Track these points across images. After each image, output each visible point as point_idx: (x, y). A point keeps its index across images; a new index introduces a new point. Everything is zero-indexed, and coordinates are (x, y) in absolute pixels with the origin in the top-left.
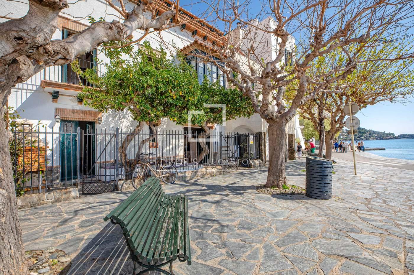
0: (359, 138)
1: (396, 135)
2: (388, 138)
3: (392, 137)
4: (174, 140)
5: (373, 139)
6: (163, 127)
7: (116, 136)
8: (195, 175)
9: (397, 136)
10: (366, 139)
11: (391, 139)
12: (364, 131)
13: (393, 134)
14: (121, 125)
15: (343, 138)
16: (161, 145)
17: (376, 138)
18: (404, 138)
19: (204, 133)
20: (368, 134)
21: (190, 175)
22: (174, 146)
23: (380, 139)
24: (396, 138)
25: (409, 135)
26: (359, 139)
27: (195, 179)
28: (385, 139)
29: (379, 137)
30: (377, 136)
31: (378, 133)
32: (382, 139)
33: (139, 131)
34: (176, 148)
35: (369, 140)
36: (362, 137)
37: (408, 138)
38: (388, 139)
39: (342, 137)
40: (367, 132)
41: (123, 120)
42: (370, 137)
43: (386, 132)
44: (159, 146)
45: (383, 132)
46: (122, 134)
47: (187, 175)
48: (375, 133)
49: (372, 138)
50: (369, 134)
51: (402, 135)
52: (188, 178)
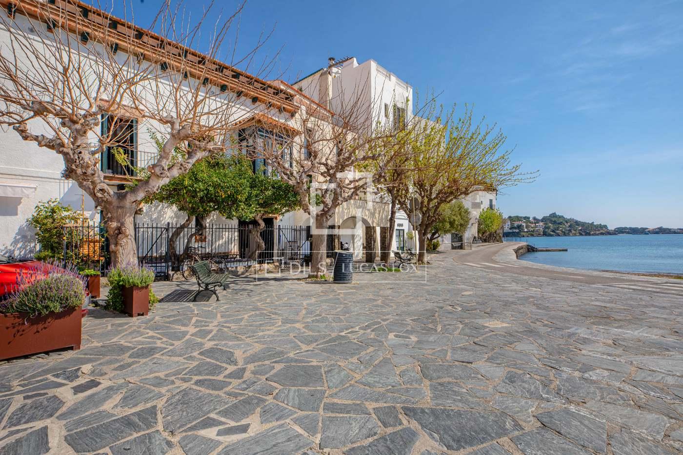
0: (553, 231)
1: (611, 227)
2: (597, 232)
3: (604, 232)
4: (227, 233)
5: (575, 235)
6: (213, 217)
7: (167, 230)
8: (247, 271)
9: (613, 229)
10: (565, 234)
11: (602, 234)
12: (561, 221)
13: (605, 226)
14: (165, 216)
15: (527, 232)
16: (210, 239)
17: (580, 233)
18: (623, 233)
19: (258, 227)
20: (567, 226)
21: (242, 270)
22: (227, 239)
23: (586, 235)
24: (609, 233)
25: (631, 229)
26: (552, 233)
27: (247, 274)
28: (593, 235)
29: (585, 232)
30: (581, 230)
31: (583, 224)
32: (589, 234)
33: (188, 225)
34: (229, 242)
35: (568, 235)
36: (558, 230)
37: (628, 233)
38: (598, 235)
39: (526, 230)
40: (567, 223)
41: (166, 209)
42: (570, 231)
43: (595, 224)
44: (207, 240)
45: (590, 222)
46: (172, 228)
47: (238, 270)
48: (578, 225)
49: (573, 232)
50: (570, 226)
51: (620, 228)
52: (239, 273)
